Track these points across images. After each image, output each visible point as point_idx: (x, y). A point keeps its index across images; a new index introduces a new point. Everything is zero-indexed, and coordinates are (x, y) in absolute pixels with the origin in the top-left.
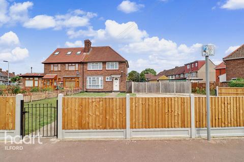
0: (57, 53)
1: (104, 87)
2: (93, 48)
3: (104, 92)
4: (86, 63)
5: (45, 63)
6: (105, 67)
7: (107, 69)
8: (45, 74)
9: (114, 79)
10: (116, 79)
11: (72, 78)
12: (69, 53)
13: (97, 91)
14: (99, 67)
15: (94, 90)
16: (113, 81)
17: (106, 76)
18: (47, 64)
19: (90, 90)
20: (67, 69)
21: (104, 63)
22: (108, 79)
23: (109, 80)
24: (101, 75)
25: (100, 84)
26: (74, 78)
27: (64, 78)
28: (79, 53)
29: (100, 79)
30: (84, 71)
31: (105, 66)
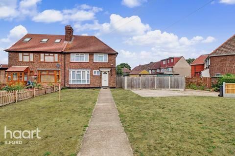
0: (28, 39)
1: (91, 82)
2: (75, 36)
3: (92, 88)
4: (69, 53)
5: (9, 51)
6: (93, 60)
7: (94, 62)
8: (10, 65)
9: (103, 73)
10: (105, 73)
11: (50, 71)
12: (45, 40)
13: (83, 86)
14: (85, 58)
15: (79, 86)
16: (101, 75)
17: (93, 69)
18: (12, 52)
19: (74, 86)
20: (42, 60)
21: (91, 54)
22: (96, 73)
23: (96, 75)
24: (88, 68)
25: (86, 79)
26: (52, 71)
27: (39, 71)
28: (58, 41)
29: (86, 72)
30: (66, 62)
31: (92, 58)
